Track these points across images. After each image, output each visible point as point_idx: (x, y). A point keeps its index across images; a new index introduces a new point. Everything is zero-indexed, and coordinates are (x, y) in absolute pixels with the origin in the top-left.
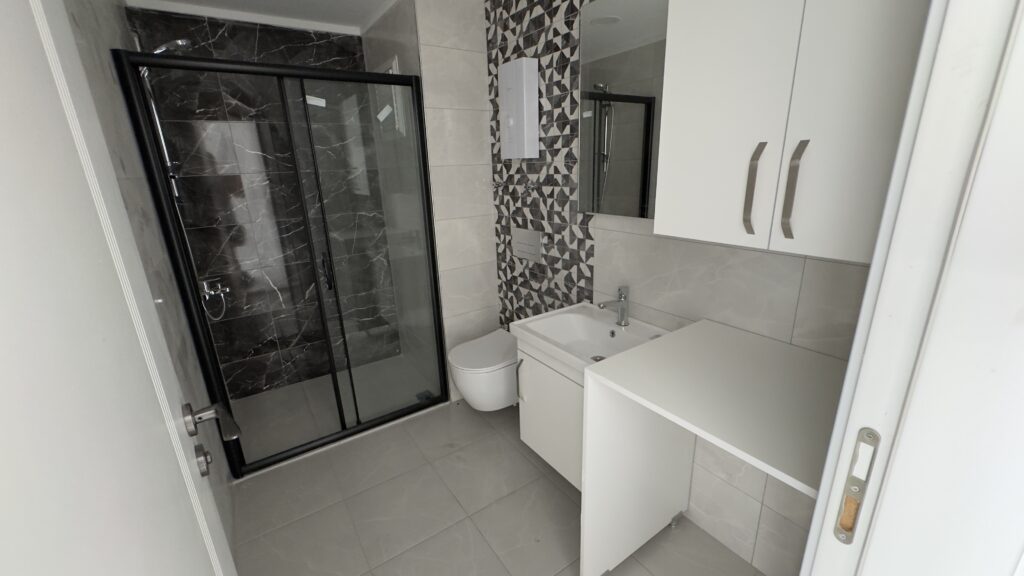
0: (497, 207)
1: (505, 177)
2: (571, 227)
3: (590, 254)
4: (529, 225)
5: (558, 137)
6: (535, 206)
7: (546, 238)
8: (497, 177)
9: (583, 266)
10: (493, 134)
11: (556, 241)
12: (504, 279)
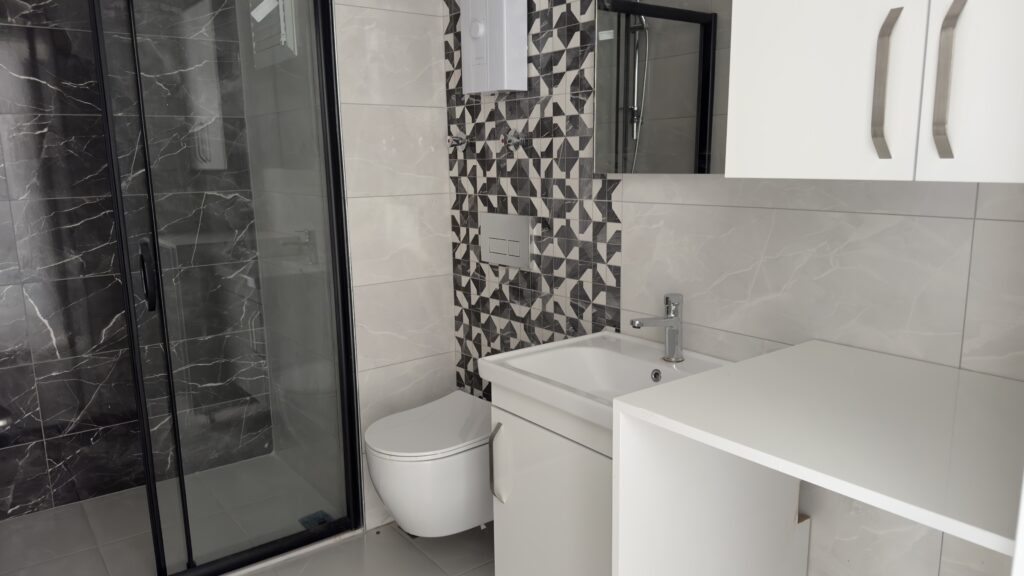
0: (455, 180)
1: (469, 127)
2: (581, 204)
3: (614, 247)
4: (511, 207)
5: (562, 52)
6: (519, 175)
7: (539, 225)
8: (454, 128)
9: (602, 269)
10: (449, 56)
11: (556, 229)
12: (465, 305)
